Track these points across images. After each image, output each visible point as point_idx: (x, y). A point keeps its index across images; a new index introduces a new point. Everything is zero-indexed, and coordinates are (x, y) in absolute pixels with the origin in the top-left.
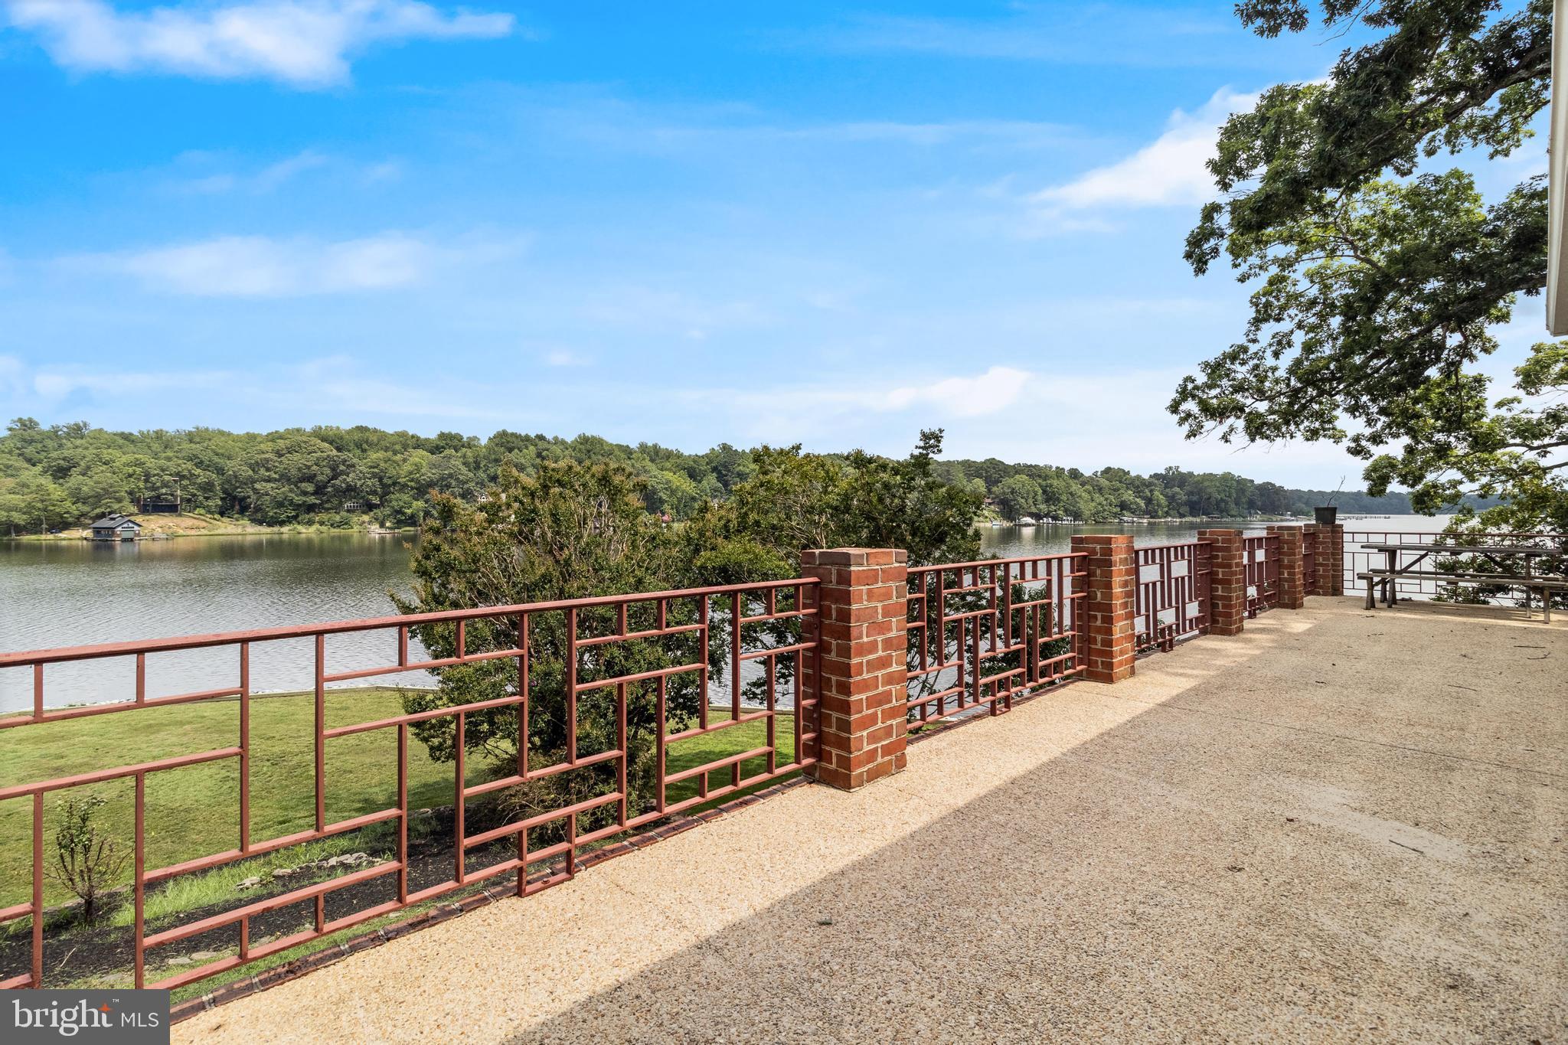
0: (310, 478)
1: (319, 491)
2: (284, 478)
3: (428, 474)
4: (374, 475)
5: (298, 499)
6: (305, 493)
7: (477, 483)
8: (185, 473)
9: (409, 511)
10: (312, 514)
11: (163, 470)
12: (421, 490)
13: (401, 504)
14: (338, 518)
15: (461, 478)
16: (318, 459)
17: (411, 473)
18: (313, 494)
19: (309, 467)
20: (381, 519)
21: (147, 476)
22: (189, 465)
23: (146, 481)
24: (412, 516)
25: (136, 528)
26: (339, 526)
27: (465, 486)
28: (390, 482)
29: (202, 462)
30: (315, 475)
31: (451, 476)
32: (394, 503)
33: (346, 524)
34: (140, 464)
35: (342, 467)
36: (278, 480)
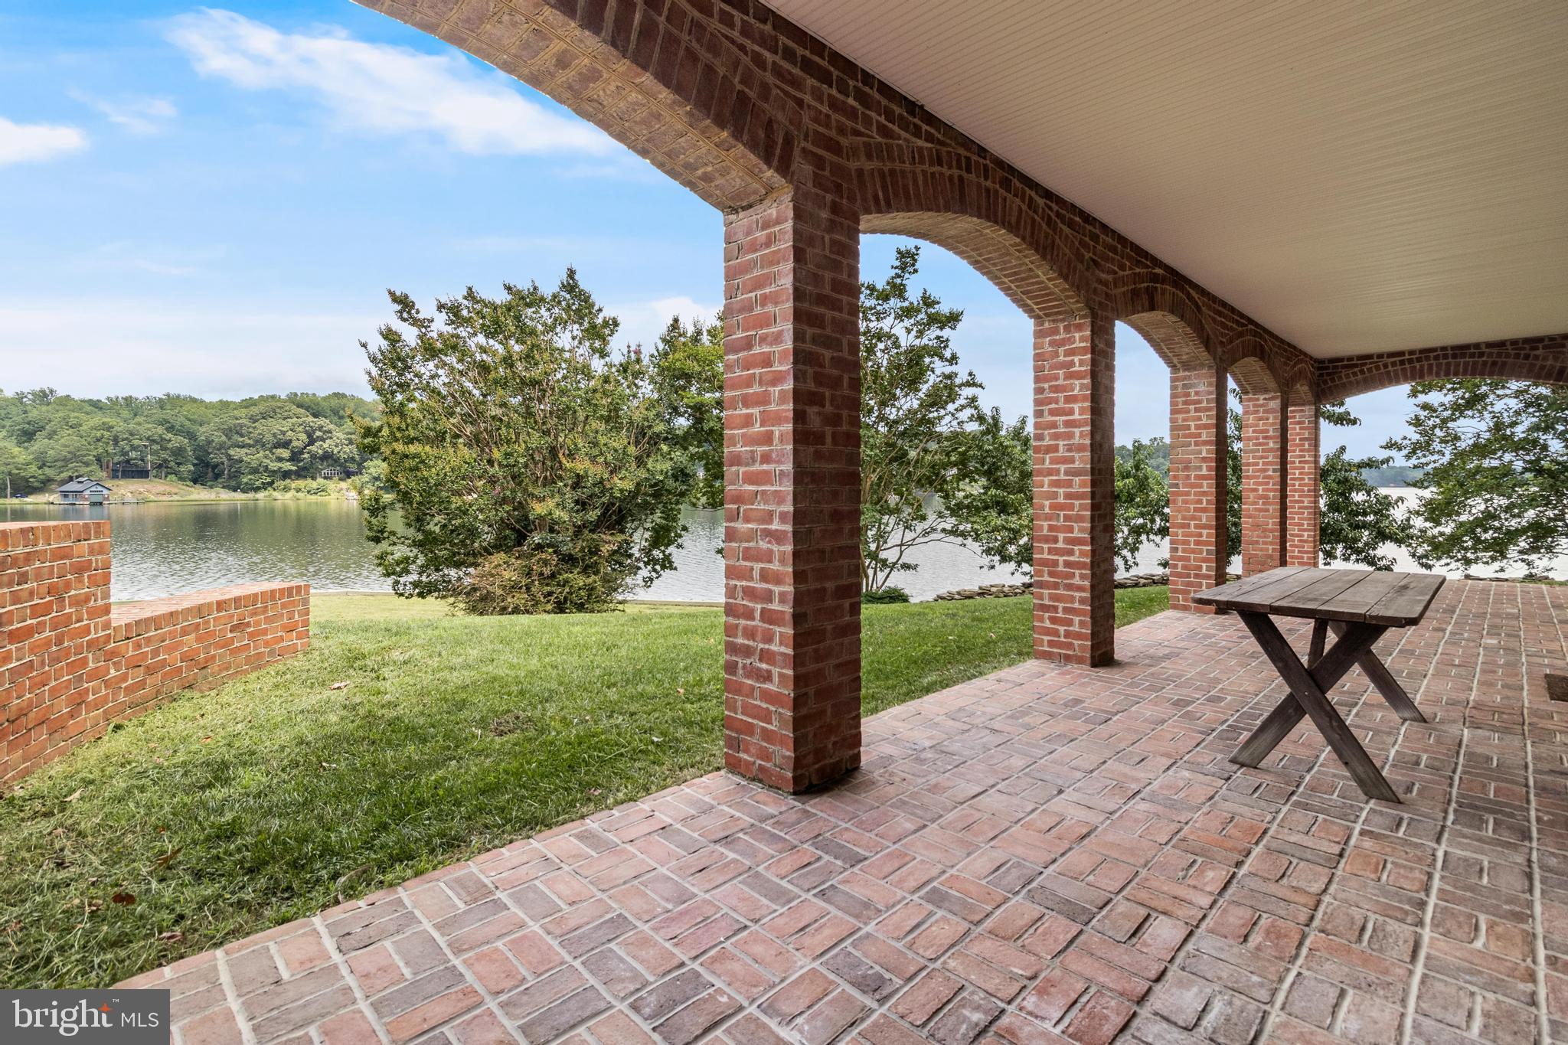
0: (286, 444)
1: (294, 457)
2: (259, 443)
5: (274, 466)
6: (280, 459)
8: (156, 437)
10: (288, 481)
11: (132, 434)
14: (315, 485)
16: (293, 425)
18: (288, 461)
19: (284, 433)
21: (116, 440)
22: (160, 430)
23: (115, 445)
25: (105, 492)
26: (316, 493)
29: (173, 427)
30: (291, 441)
32: (372, 470)
33: (323, 491)
34: (109, 428)
35: (318, 433)
36: (253, 446)
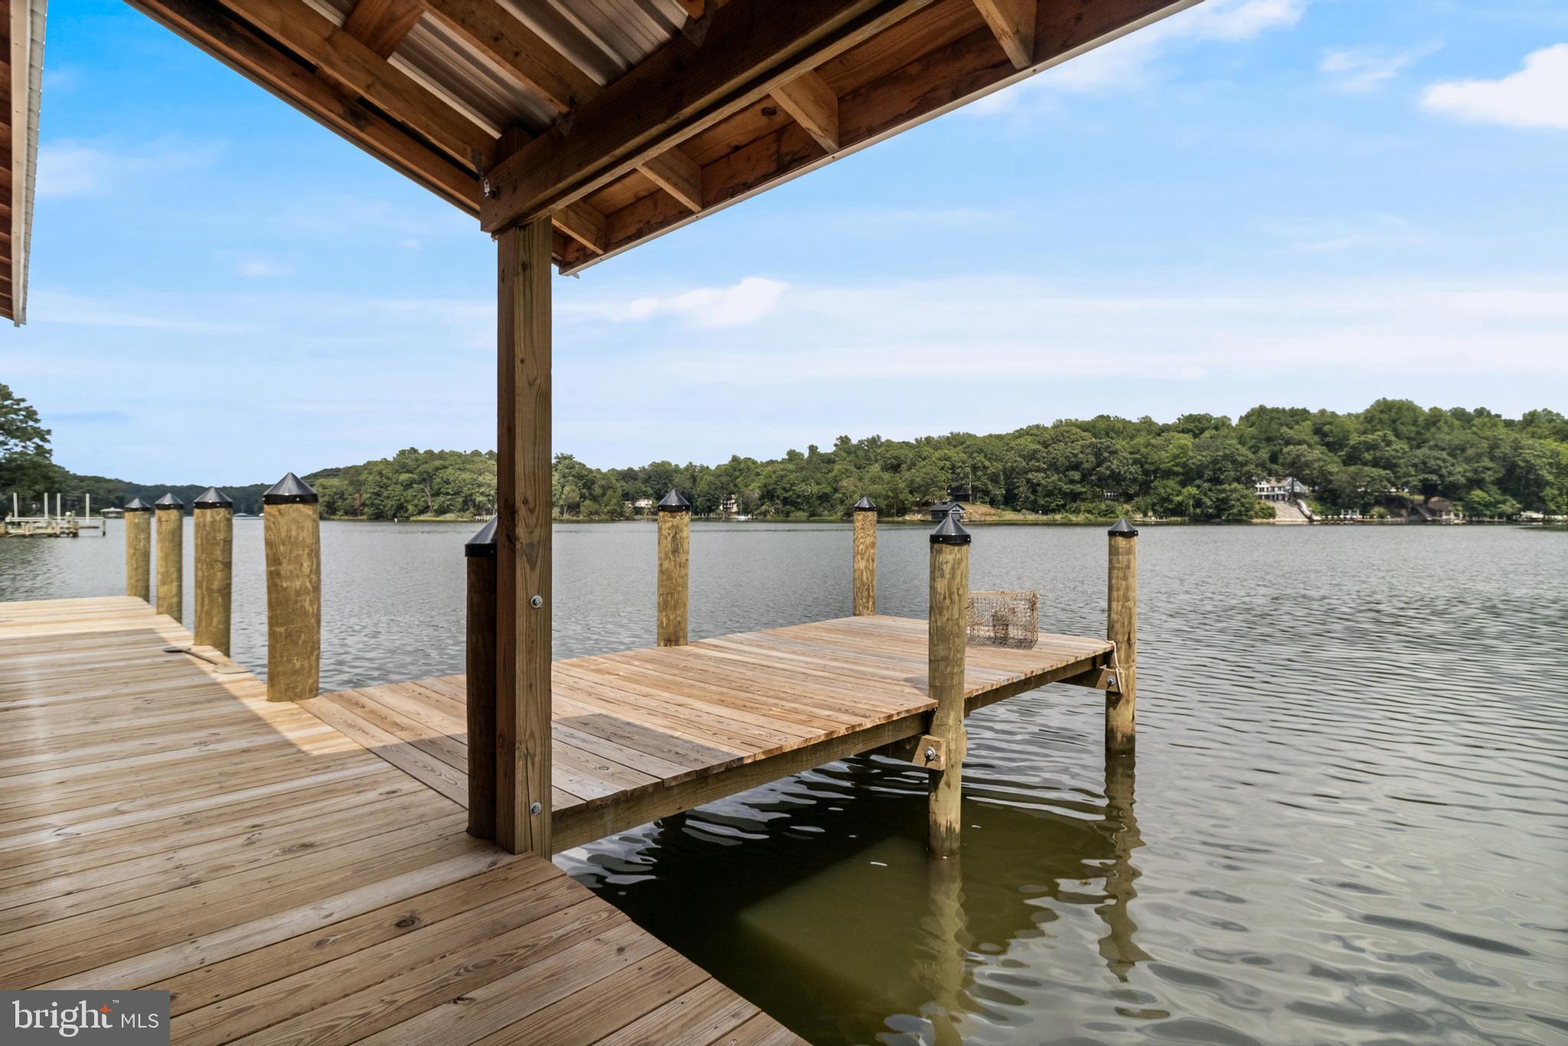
0: (1076, 467)
1: (1084, 478)
2: (1054, 467)
3: (1198, 458)
4: (1135, 462)
5: (1067, 488)
6: (1072, 482)
7: (1257, 466)
8: (980, 464)
9: (1179, 498)
10: (1079, 502)
12: (1189, 476)
13: (1169, 490)
14: (1103, 506)
15: (1240, 459)
16: (1082, 447)
17: (1176, 457)
18: (1078, 483)
19: (1075, 456)
20: (1143, 508)
21: (953, 468)
22: (981, 457)
23: (953, 473)
24: (1180, 504)
25: (961, 511)
26: (1105, 515)
27: (1245, 469)
28: (1152, 468)
30: (1082, 463)
31: (1225, 457)
32: (1159, 491)
33: (1113, 512)
34: (948, 459)
35: (1106, 454)
36: (1048, 469)
